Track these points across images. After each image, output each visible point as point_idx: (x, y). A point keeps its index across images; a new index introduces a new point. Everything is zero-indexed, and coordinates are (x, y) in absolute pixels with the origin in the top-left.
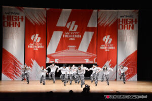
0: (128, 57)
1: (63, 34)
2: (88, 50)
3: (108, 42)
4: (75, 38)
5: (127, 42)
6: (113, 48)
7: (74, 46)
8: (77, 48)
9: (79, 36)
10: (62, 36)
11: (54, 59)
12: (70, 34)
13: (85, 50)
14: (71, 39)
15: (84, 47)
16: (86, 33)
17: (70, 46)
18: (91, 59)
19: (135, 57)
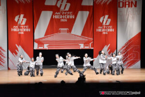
0: (130, 41)
1: (53, 14)
2: (83, 34)
3: (106, 23)
4: (68, 19)
5: (129, 23)
6: (112, 30)
7: (66, 29)
8: (70, 31)
9: (72, 17)
10: (52, 16)
11: (43, 44)
12: (61, 14)
13: (79, 34)
14: (63, 20)
15: (78, 29)
16: (80, 13)
17: (62, 29)
18: (86, 44)
19: (139, 40)
